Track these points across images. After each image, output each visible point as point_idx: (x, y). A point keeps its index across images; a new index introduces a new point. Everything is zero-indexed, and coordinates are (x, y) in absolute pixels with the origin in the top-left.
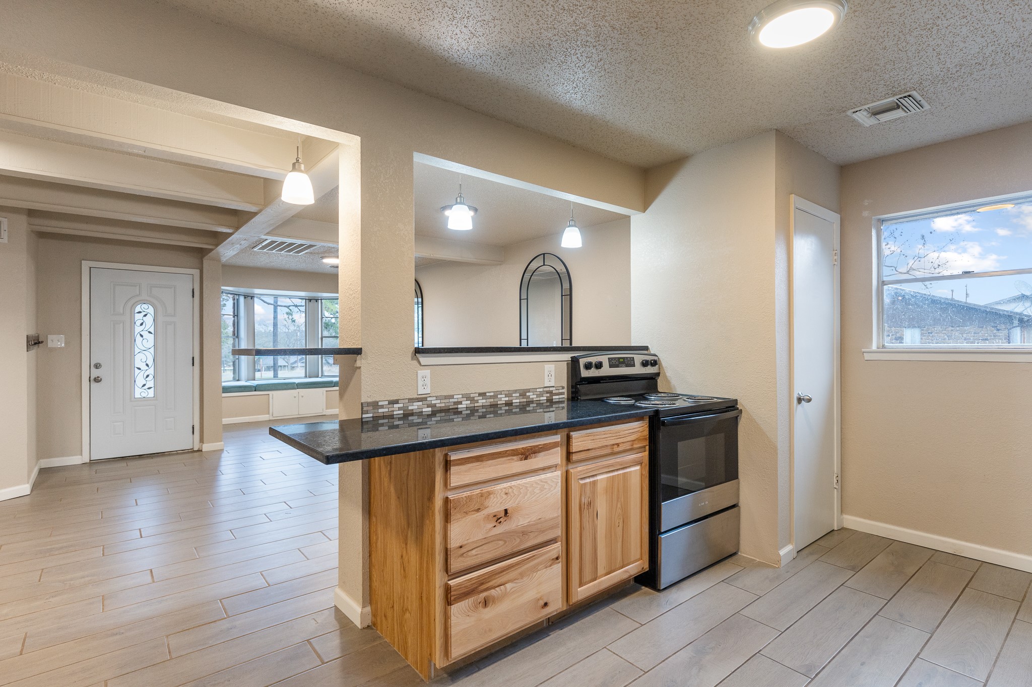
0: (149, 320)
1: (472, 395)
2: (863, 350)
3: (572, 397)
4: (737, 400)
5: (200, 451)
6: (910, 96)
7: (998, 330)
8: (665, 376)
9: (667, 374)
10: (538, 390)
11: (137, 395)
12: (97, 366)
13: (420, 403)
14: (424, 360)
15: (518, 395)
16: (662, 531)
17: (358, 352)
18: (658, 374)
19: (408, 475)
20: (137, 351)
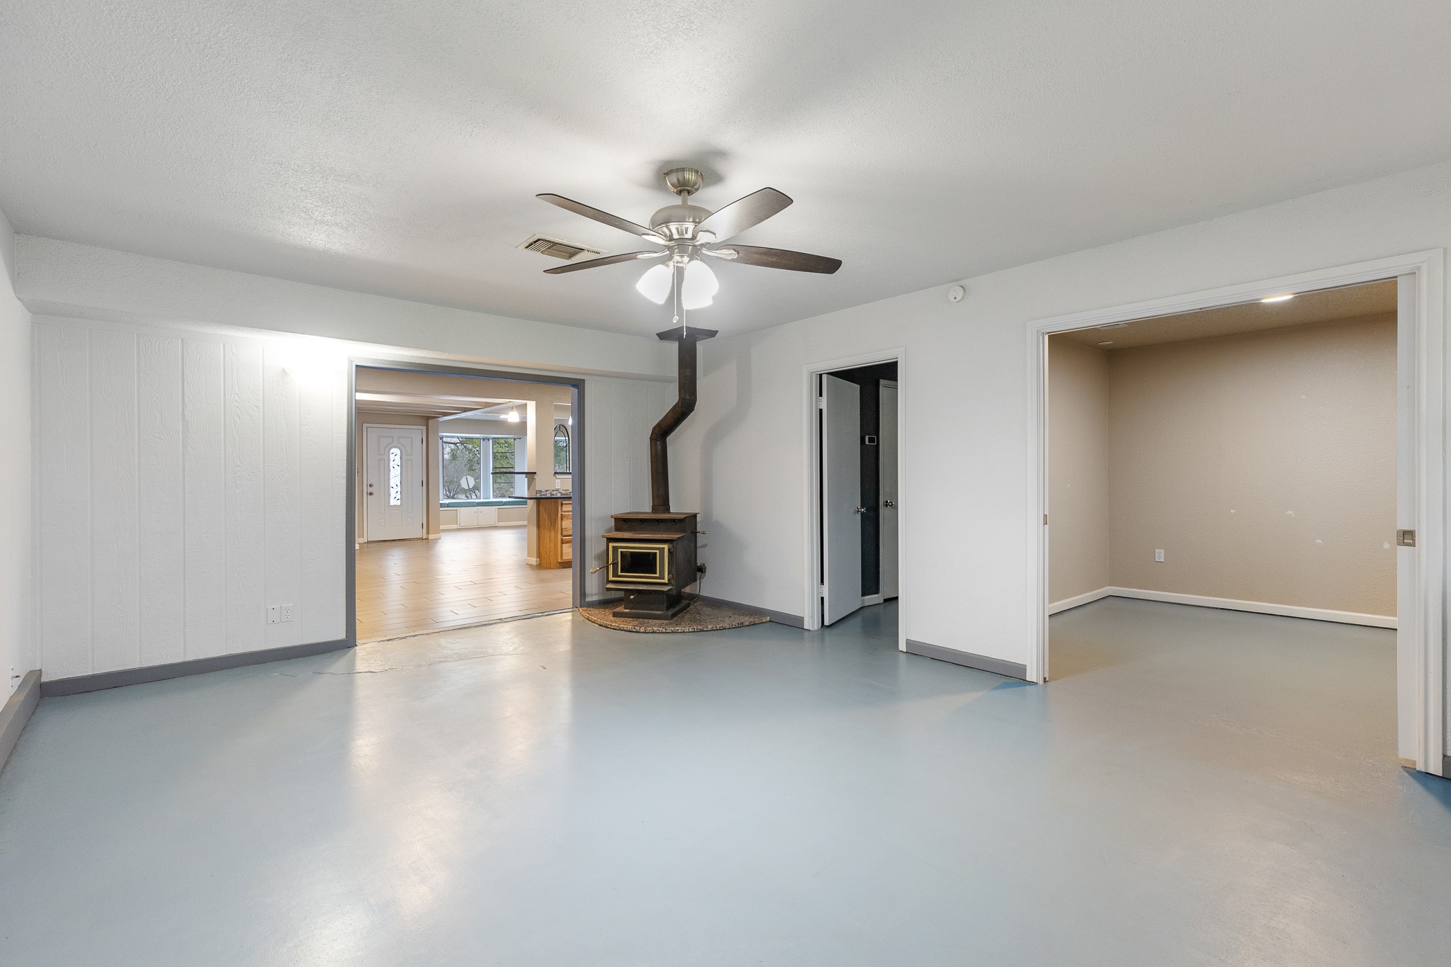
0: (398, 458)
5: (427, 539)
11: (392, 504)
12: (371, 486)
14: (558, 476)
17: (535, 473)
20: (391, 477)
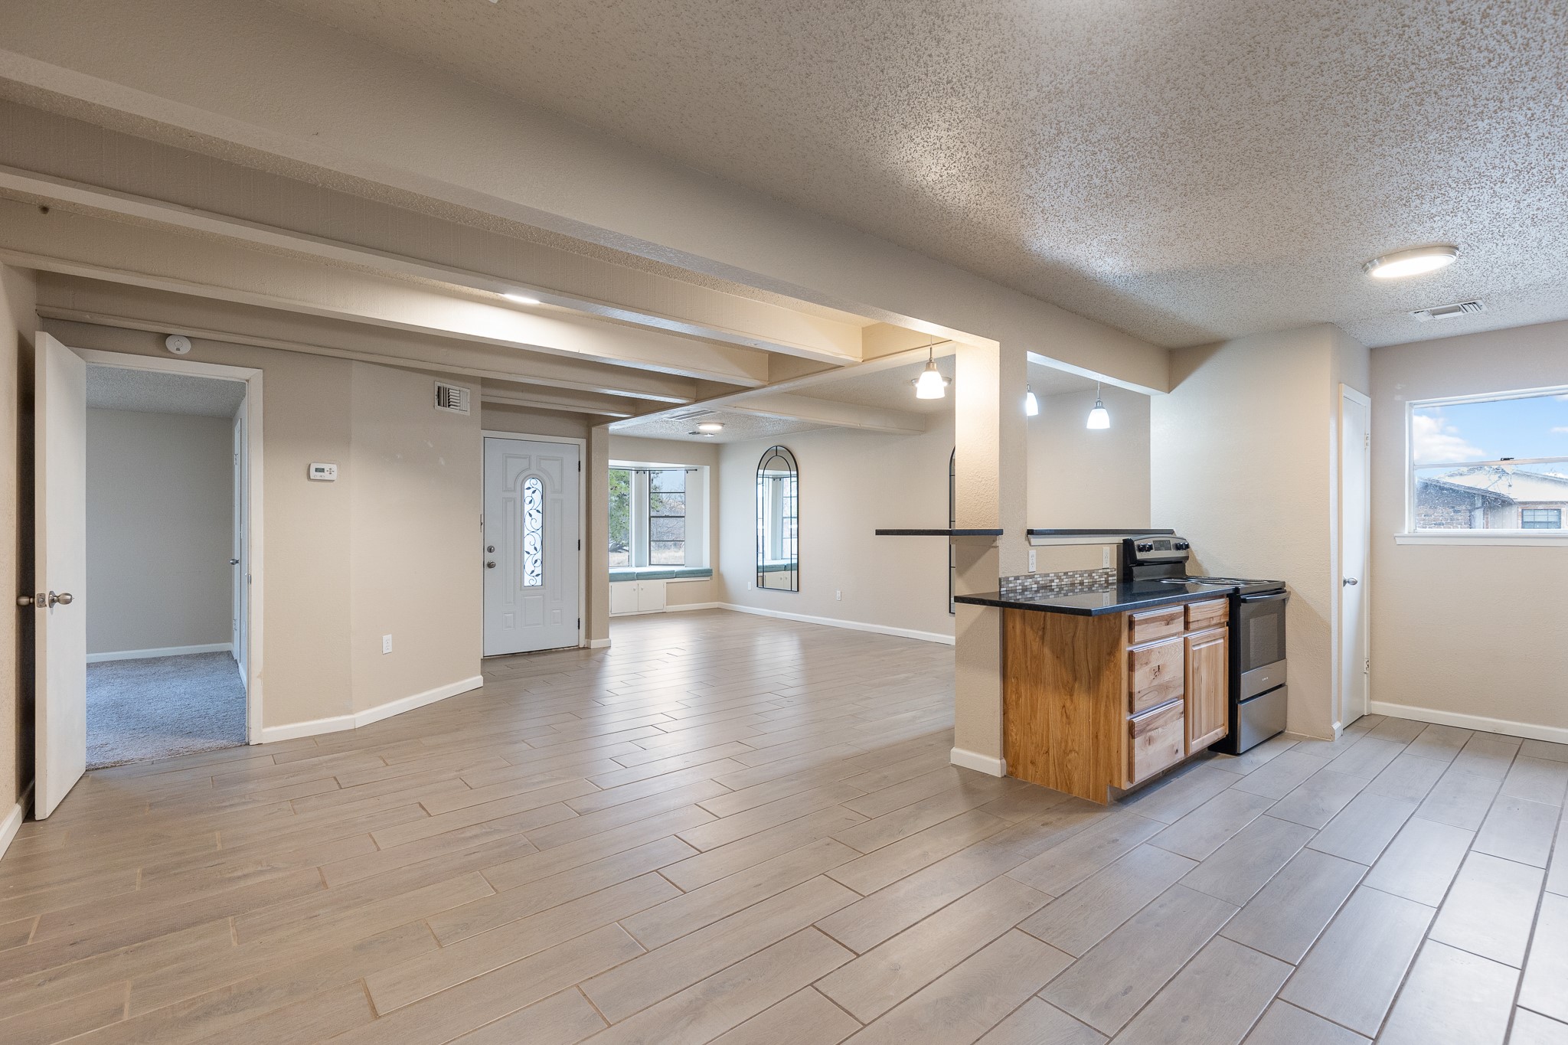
0: (537, 498)
1: (1060, 574)
2: (1395, 535)
3: (1124, 579)
4: (1284, 582)
5: (586, 648)
6: (1474, 303)
7: (1456, 512)
8: (1195, 561)
9: (1197, 558)
10: (1100, 571)
11: (526, 584)
12: (490, 550)
13: (1031, 580)
14: (1035, 540)
15: (1087, 575)
16: (1241, 699)
17: (1000, 532)
18: (1187, 558)
19: (1074, 636)
20: (526, 532)
